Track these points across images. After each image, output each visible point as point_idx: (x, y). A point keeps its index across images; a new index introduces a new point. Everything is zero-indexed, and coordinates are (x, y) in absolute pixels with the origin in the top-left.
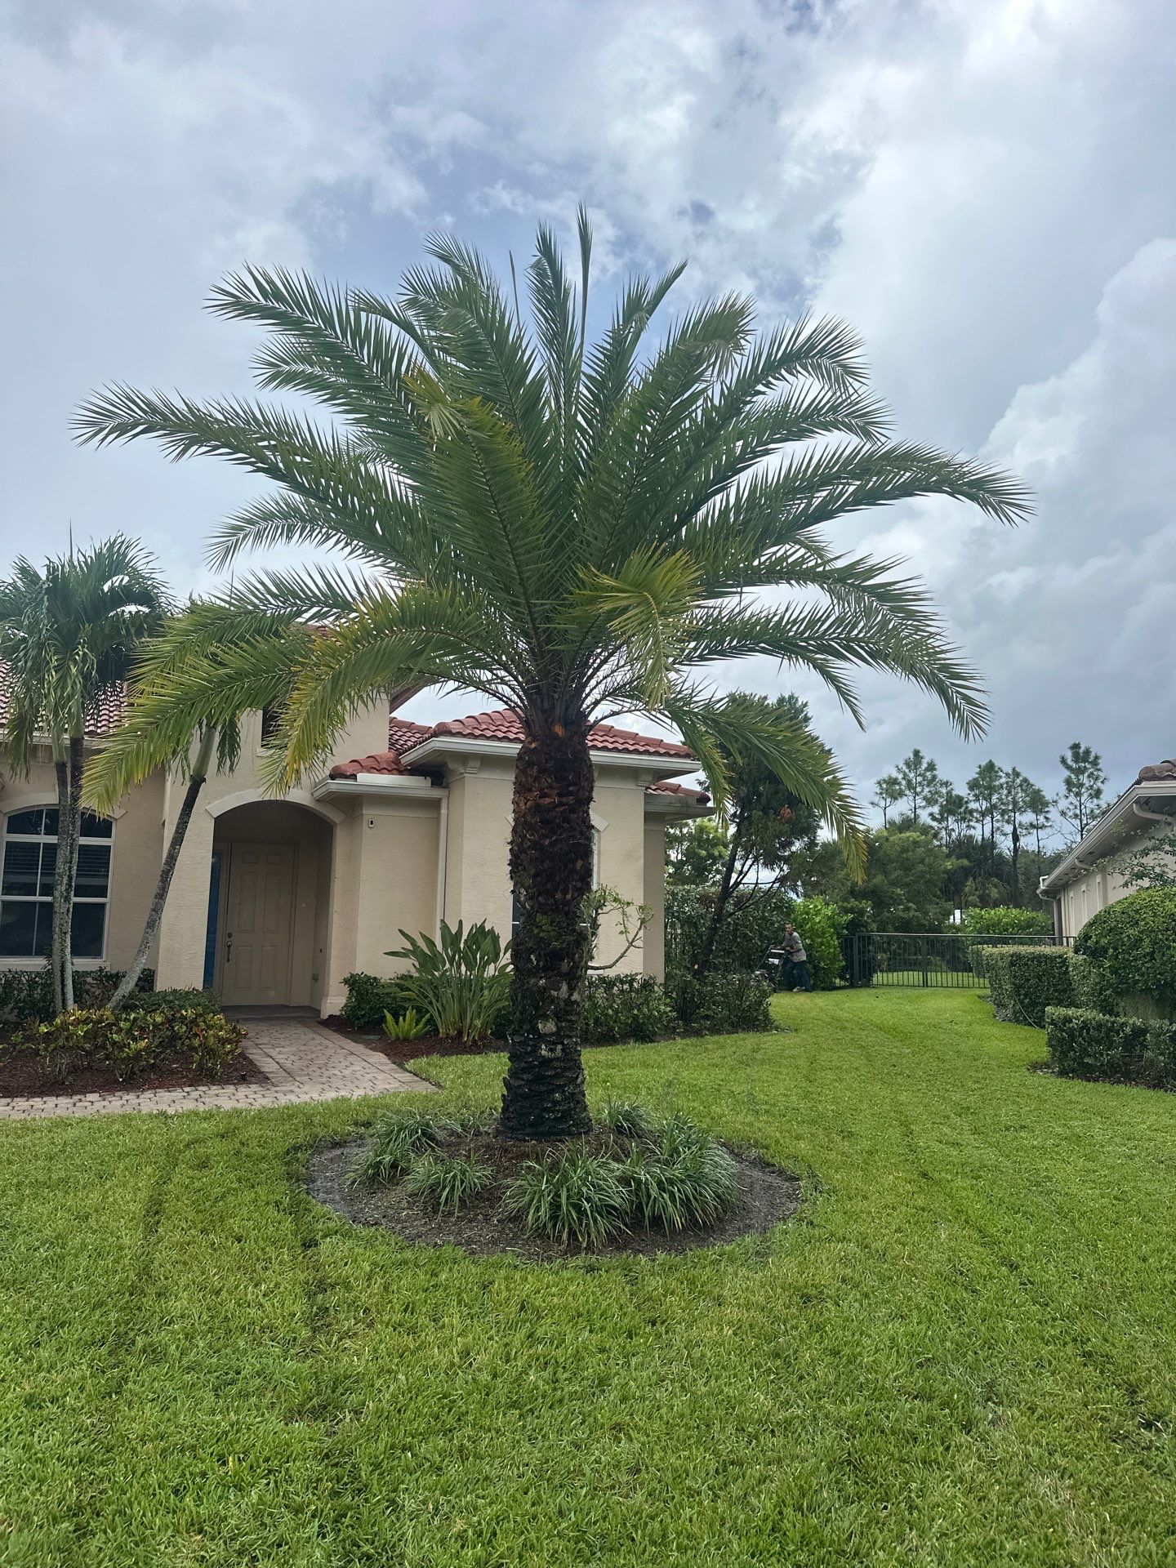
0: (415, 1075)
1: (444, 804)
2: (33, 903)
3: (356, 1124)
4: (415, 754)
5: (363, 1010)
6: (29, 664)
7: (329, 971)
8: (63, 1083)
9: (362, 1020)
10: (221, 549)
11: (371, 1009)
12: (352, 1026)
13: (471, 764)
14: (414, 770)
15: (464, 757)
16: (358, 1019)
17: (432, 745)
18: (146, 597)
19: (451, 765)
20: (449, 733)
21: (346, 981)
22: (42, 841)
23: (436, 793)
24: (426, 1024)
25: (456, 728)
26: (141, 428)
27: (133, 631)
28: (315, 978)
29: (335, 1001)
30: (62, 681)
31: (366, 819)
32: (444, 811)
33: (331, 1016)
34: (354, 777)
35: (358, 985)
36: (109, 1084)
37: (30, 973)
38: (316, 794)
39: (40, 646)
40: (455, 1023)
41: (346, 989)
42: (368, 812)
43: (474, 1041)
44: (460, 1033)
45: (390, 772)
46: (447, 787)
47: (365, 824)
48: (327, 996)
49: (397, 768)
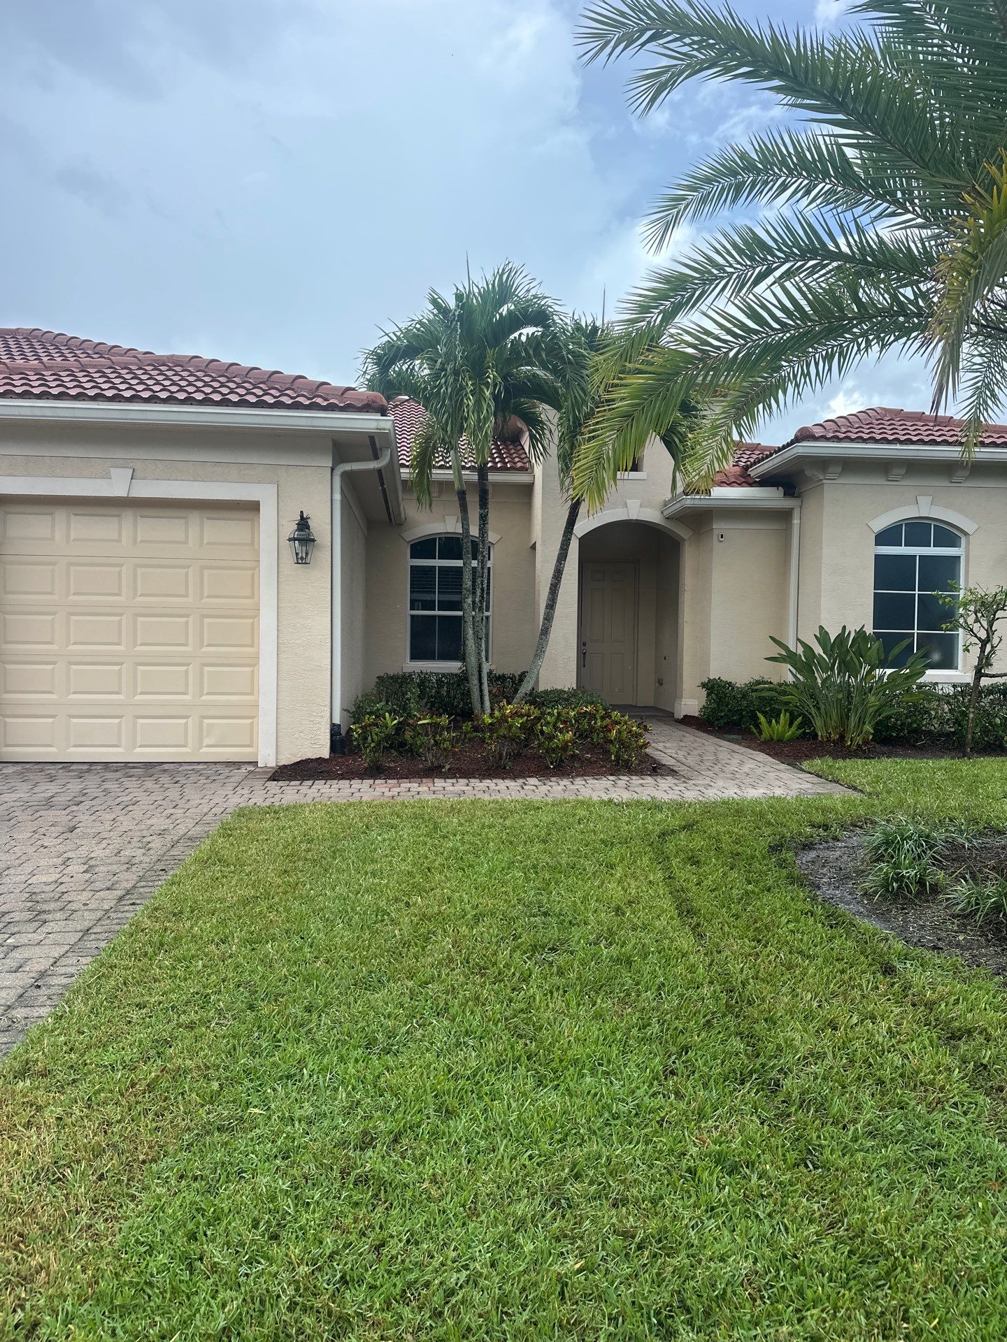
0: (818, 776)
1: (796, 514)
2: (434, 617)
3: (813, 826)
4: (770, 464)
5: (722, 711)
6: (449, 390)
7: (682, 674)
8: (505, 768)
9: (722, 721)
10: (662, 224)
11: (730, 711)
12: (712, 725)
13: (831, 469)
14: (765, 481)
15: (824, 463)
16: (718, 719)
17: (795, 451)
18: (541, 317)
19: (808, 473)
20: (813, 438)
21: (704, 685)
22: (437, 565)
23: (787, 503)
24: (799, 727)
25: (818, 432)
26: (649, 34)
27: (531, 352)
28: (660, 683)
29: (692, 702)
30: (478, 404)
31: (716, 533)
32: (796, 521)
33: (685, 716)
34: (708, 492)
35: (715, 689)
36: (543, 771)
37: (437, 674)
38: (665, 513)
39: (456, 373)
40: (836, 728)
41: (704, 692)
42: (718, 526)
43: (858, 745)
44: (842, 737)
45: (740, 485)
46: (799, 497)
47: (715, 537)
48: (681, 697)
49: (744, 479)
